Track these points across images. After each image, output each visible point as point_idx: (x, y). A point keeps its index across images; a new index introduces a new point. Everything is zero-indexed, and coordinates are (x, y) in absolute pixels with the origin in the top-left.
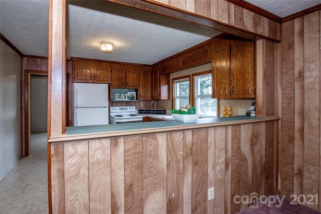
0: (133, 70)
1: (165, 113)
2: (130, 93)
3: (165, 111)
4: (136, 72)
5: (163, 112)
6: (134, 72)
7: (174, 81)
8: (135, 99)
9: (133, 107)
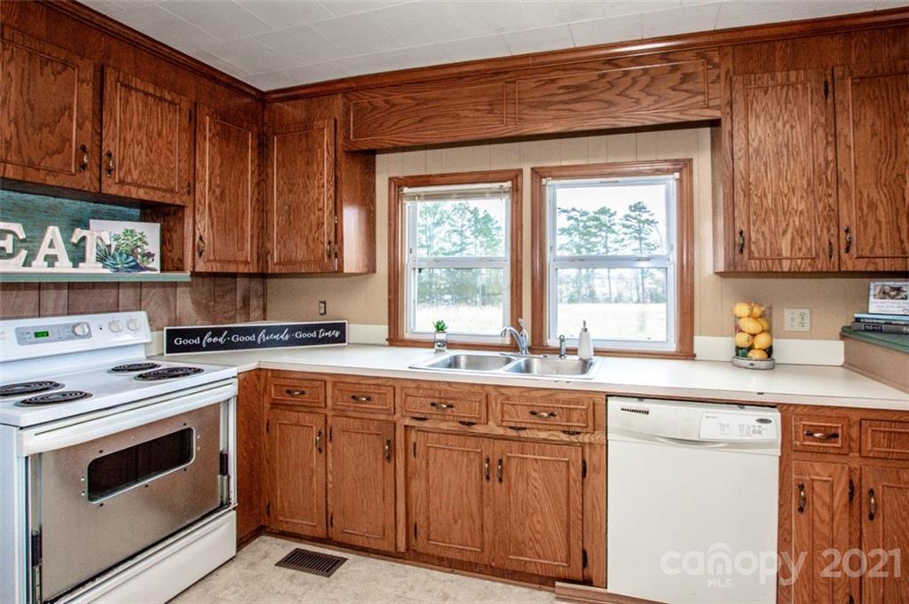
0: (156, 84)
1: (342, 339)
2: (120, 227)
3: (341, 327)
4: (172, 103)
5: (329, 334)
6: (162, 99)
7: (406, 190)
8: (156, 264)
9: (134, 315)
